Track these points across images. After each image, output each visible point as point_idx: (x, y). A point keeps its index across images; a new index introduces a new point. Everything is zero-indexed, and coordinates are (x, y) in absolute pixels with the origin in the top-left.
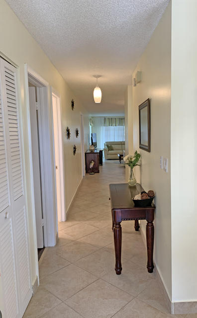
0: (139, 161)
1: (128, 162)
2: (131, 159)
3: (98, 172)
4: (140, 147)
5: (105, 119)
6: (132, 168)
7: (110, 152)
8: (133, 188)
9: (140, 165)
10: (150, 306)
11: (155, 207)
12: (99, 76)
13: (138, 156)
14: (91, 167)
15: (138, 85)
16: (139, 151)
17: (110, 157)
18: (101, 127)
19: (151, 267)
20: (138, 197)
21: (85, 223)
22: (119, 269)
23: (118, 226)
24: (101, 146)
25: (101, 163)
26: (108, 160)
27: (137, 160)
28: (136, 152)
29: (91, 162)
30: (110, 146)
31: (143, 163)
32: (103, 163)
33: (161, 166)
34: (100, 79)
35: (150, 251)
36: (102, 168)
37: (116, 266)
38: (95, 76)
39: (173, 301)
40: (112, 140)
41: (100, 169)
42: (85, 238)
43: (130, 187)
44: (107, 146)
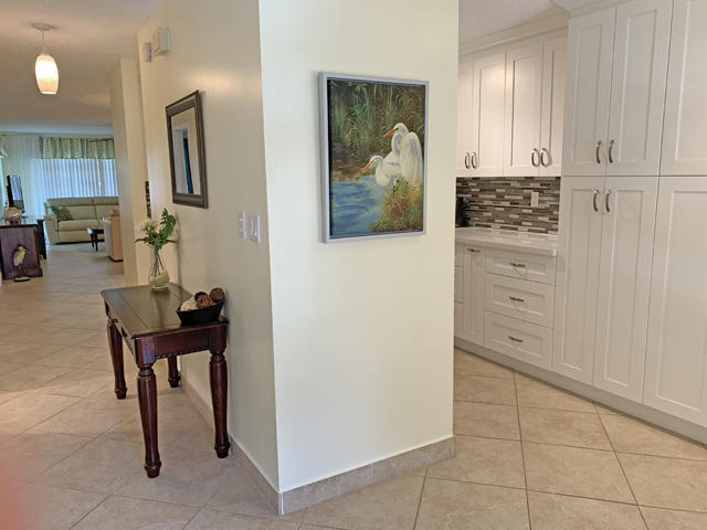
0: (174, 233)
1: (144, 235)
2: (153, 228)
3: (40, 275)
4: (175, 201)
5: (41, 139)
6: (157, 250)
7: (63, 224)
8: (161, 293)
9: (177, 242)
10: (234, 514)
11: (226, 322)
12: (48, 27)
13: (170, 221)
14: (16, 264)
15: (158, 59)
16: (173, 209)
17: (63, 236)
18: (32, 161)
19: (223, 446)
20: (189, 305)
21: (39, 393)
22: (153, 467)
23: (146, 372)
24: (35, 211)
25: (42, 251)
26: (58, 244)
27: (169, 229)
28: (165, 213)
29: (16, 250)
30: (61, 210)
31: (185, 235)
32: (47, 253)
33: (242, 233)
34: (49, 35)
35: (220, 413)
36: (46, 264)
37: (148, 459)
38: (35, 26)
39: (281, 491)
40: (65, 193)
41: (42, 267)
42: (48, 423)
43: (155, 293)
44: (54, 209)
